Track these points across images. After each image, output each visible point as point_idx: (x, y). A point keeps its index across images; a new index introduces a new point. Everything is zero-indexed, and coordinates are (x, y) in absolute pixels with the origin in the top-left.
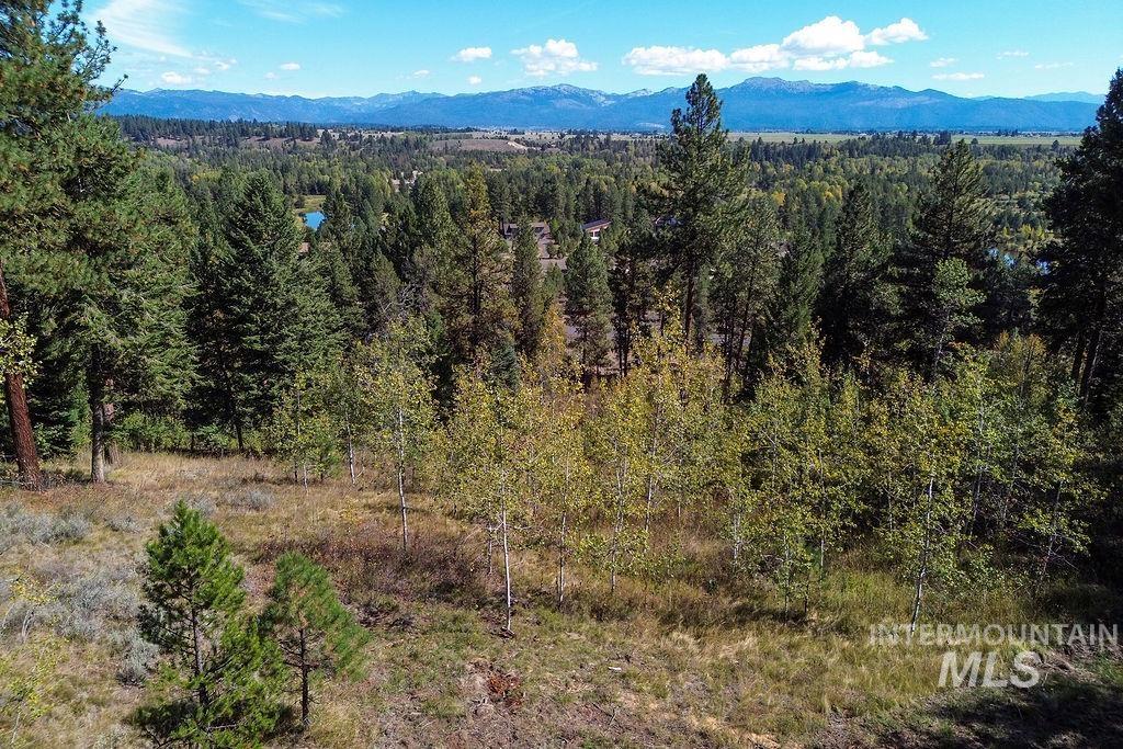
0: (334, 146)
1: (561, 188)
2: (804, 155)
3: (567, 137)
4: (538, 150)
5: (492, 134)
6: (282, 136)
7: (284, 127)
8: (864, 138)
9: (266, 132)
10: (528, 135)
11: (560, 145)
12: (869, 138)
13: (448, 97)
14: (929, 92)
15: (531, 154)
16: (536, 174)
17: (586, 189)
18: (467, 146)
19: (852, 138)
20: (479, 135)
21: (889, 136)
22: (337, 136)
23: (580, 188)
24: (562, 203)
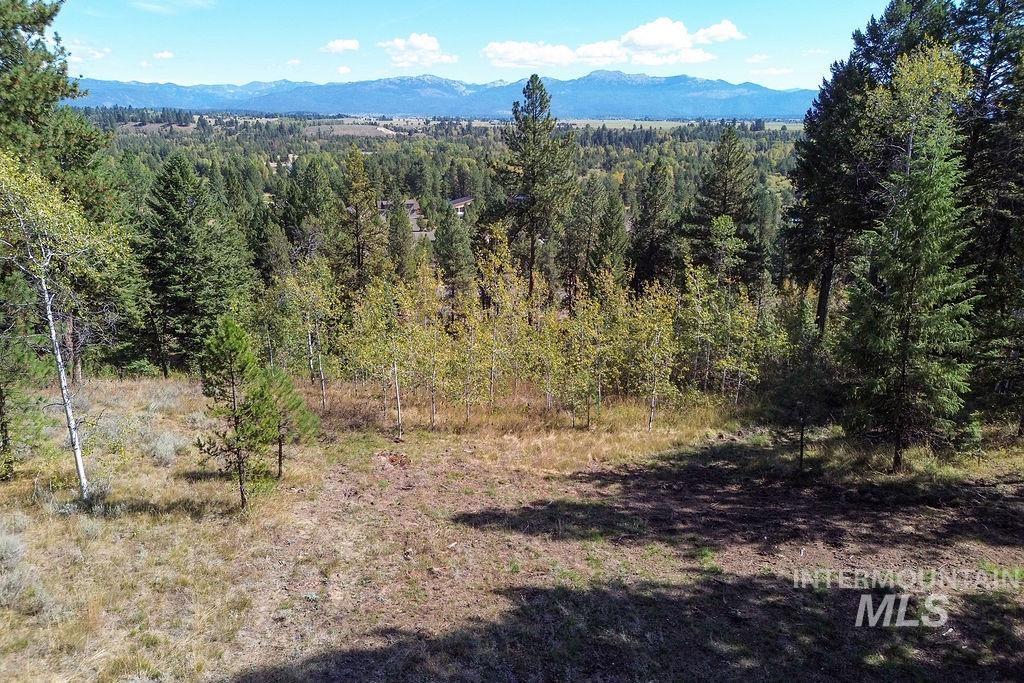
0: (210, 131)
1: (428, 169)
2: (641, 139)
3: (432, 123)
4: (405, 135)
5: (362, 121)
6: (158, 121)
7: (160, 113)
8: (692, 125)
9: (142, 119)
10: (396, 122)
11: (425, 130)
12: (697, 124)
13: (319, 87)
14: (747, 85)
15: (399, 139)
16: (405, 156)
17: (451, 170)
18: (339, 131)
19: (682, 124)
20: (351, 121)
21: (714, 123)
22: (213, 122)
23: (445, 169)
24: (429, 182)
